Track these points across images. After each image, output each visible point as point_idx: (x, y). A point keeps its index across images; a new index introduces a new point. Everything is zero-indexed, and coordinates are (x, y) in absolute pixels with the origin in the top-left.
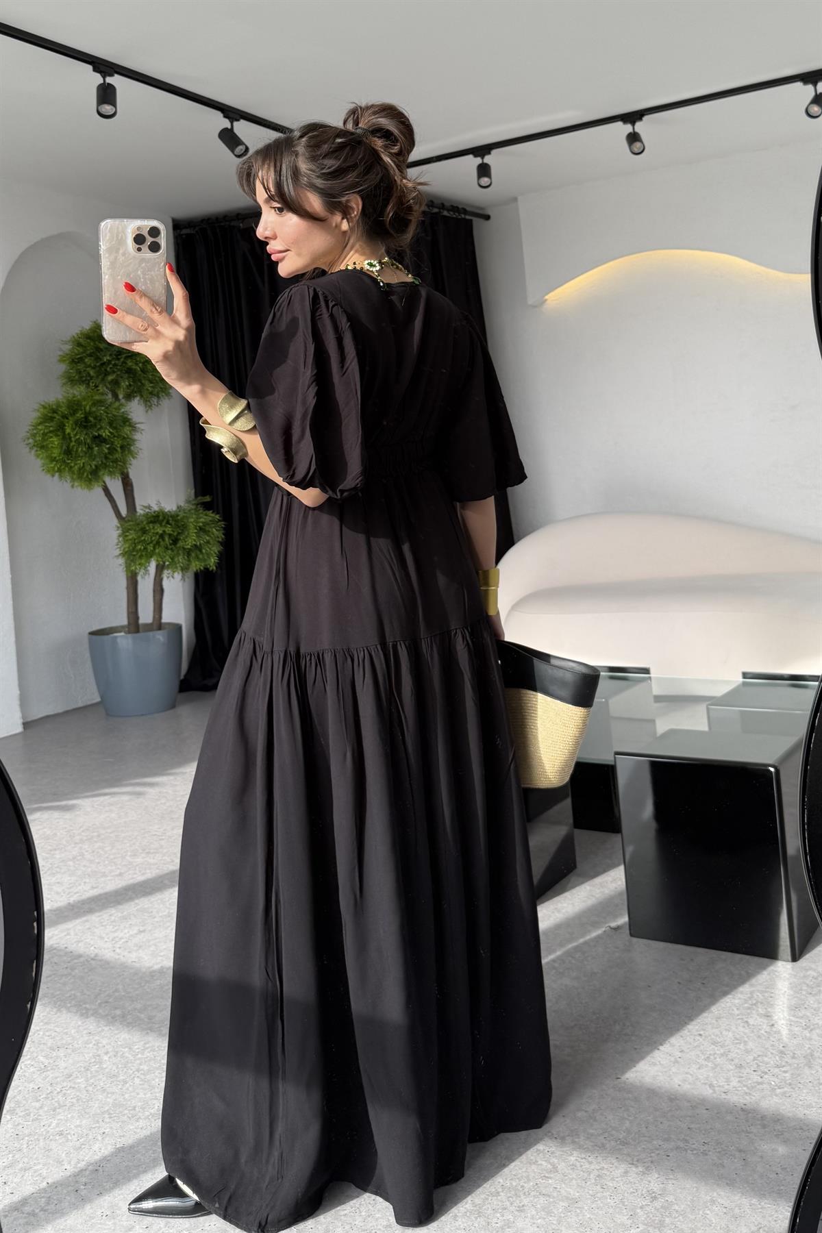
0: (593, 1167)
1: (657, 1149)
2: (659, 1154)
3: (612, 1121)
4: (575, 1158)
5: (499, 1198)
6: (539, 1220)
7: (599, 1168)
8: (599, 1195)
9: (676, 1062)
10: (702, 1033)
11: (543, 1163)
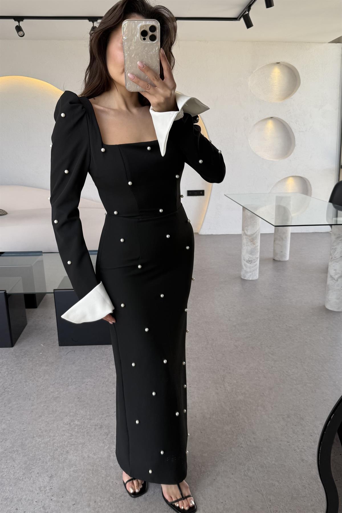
0: (84, 430)
1: (102, 418)
3: (83, 413)
4: (77, 429)
5: (58, 451)
6: (75, 454)
7: (86, 430)
8: (90, 439)
9: (94, 387)
10: (98, 375)
11: (67, 434)
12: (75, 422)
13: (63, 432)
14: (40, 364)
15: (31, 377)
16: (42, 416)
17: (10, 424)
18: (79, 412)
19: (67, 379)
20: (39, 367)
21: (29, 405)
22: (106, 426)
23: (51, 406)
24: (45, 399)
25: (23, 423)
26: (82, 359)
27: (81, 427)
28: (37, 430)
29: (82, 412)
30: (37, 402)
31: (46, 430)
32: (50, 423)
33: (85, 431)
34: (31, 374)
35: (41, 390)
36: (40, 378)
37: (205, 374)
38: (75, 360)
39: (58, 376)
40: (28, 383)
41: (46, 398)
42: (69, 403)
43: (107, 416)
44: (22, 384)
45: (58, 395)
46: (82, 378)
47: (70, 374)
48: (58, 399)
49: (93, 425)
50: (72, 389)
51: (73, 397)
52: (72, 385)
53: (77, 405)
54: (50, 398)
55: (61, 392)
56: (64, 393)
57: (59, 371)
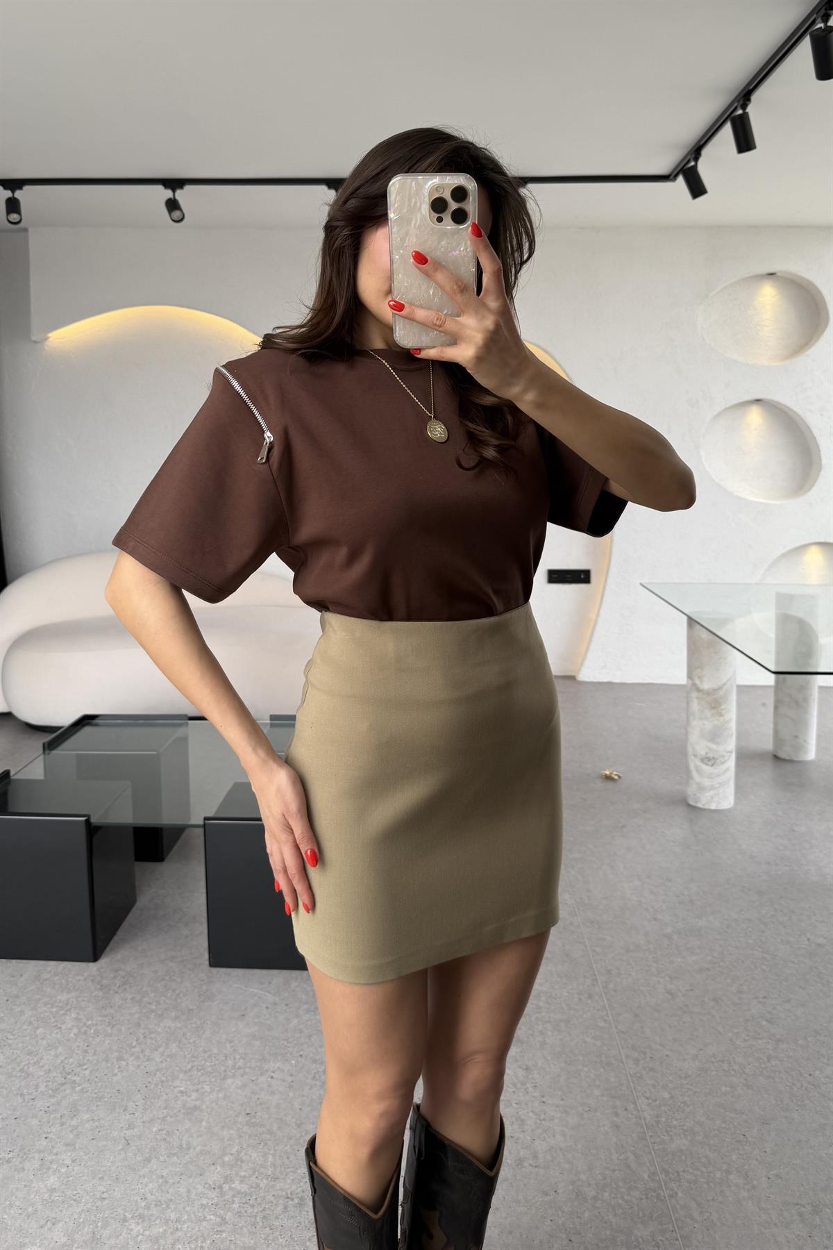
0: (256, 1209)
7: (260, 1209)
8: (271, 1237)
9: (290, 1087)
10: (301, 1053)
11: (212, 1217)
12: (232, 1181)
13: (201, 1210)
14: (160, 1012)
15: (135, 1047)
16: (153, 1161)
17: (68, 1177)
18: (246, 1154)
19: (224, 1058)
20: (156, 1022)
21: (121, 1126)
23: (176, 1132)
24: (165, 1111)
25: (101, 1175)
26: (264, 1006)
28: (135, 1198)
29: (254, 1155)
30: (142, 1118)
31: (160, 1201)
32: (170, 1181)
34: (135, 1039)
35: (156, 1085)
36: (157, 1050)
38: (246, 1008)
39: (201, 1049)
40: (125, 1063)
41: (165, 1108)
42: (223, 1127)
44: (109, 1065)
45: (198, 1103)
46: (261, 1058)
47: (232, 1044)
48: (197, 1113)
49: (282, 1196)
50: (233, 1087)
51: (235, 1111)
52: (234, 1076)
53: (243, 1134)
54: (176, 1108)
55: (206, 1094)
56: (213, 1096)
57: (204, 1036)
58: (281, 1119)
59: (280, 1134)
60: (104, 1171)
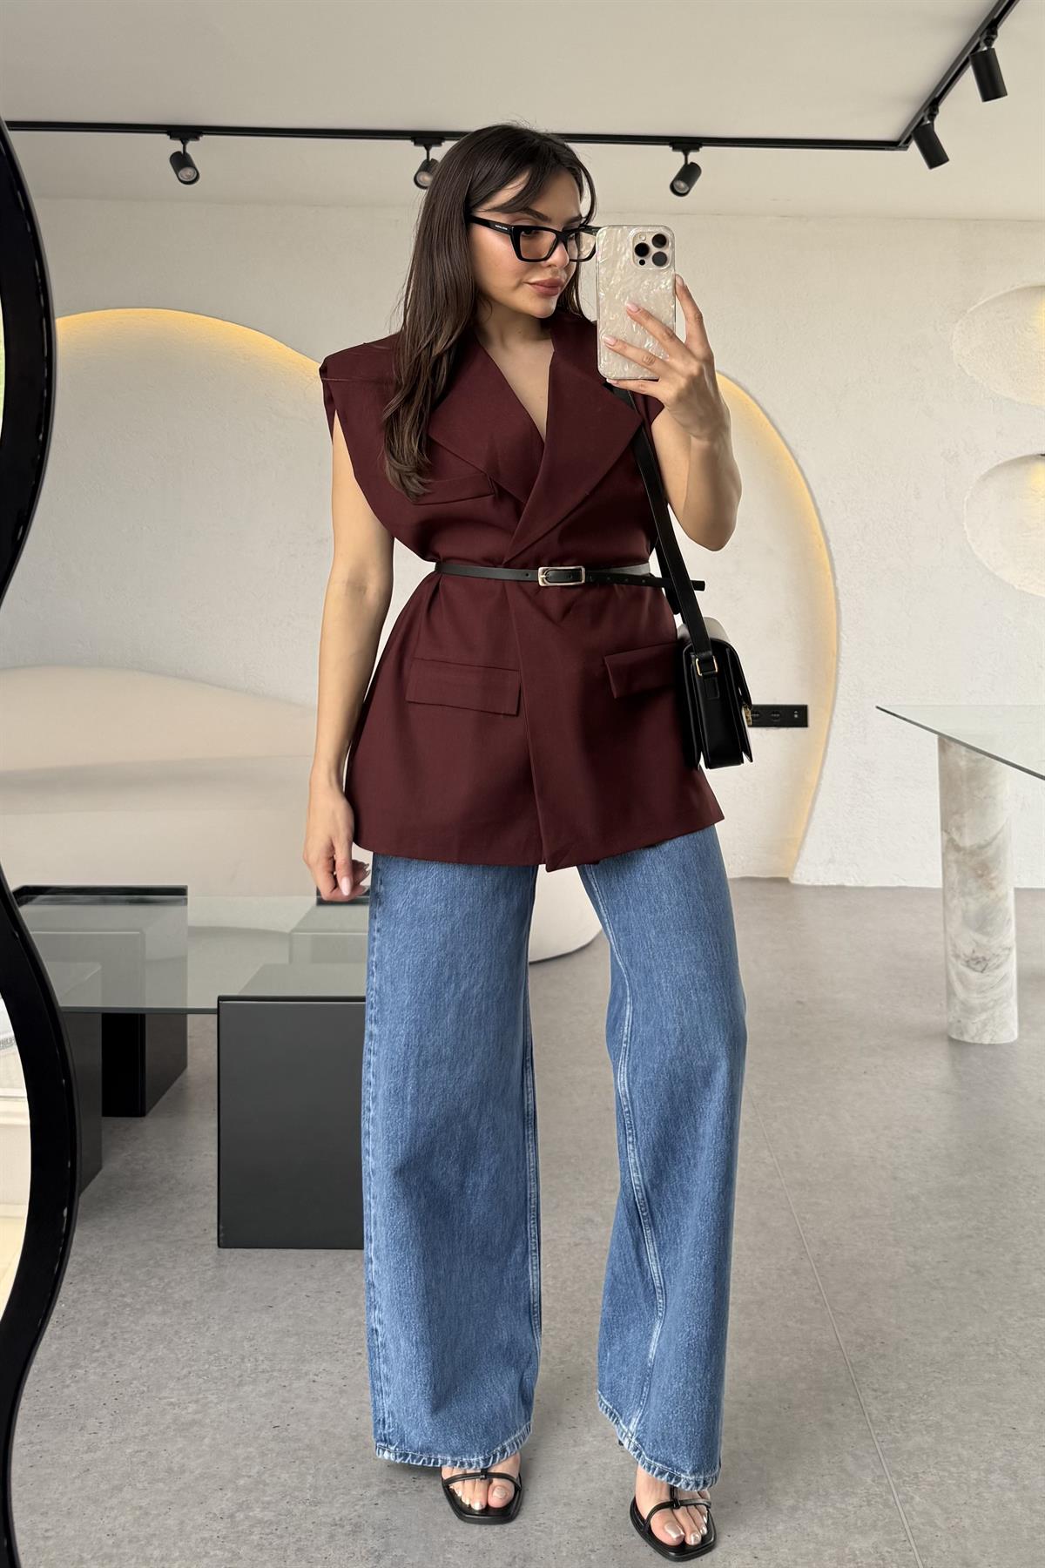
0: (286, 1541)
1: (359, 1500)
2: (364, 1505)
3: (289, 1482)
4: (258, 1536)
7: (292, 1540)
12: (250, 1508)
13: (202, 1545)
14: (138, 1307)
15: (98, 1351)
16: (125, 1489)
18: (272, 1475)
19: (239, 1360)
20: (131, 1319)
21: (76, 1448)
22: (376, 1527)
23: (163, 1452)
24: (145, 1428)
26: (304, 1294)
27: (276, 1530)
28: (98, 1536)
29: (285, 1476)
30: (109, 1438)
31: (135, 1537)
32: (153, 1512)
33: (288, 1544)
34: (100, 1341)
35: (131, 1396)
36: (133, 1354)
37: (786, 1359)
38: (275, 1298)
39: (203, 1351)
40: (83, 1372)
41: (147, 1424)
42: (239, 1444)
43: (384, 1492)
45: (197, 1417)
46: (297, 1358)
47: (252, 1343)
48: (195, 1428)
49: (325, 1523)
50: (254, 1395)
51: (256, 1424)
52: (255, 1381)
53: (267, 1452)
54: (163, 1424)
55: (210, 1405)
56: (223, 1407)
57: (208, 1334)
58: (327, 1430)
59: (325, 1449)
60: (47, 1505)
